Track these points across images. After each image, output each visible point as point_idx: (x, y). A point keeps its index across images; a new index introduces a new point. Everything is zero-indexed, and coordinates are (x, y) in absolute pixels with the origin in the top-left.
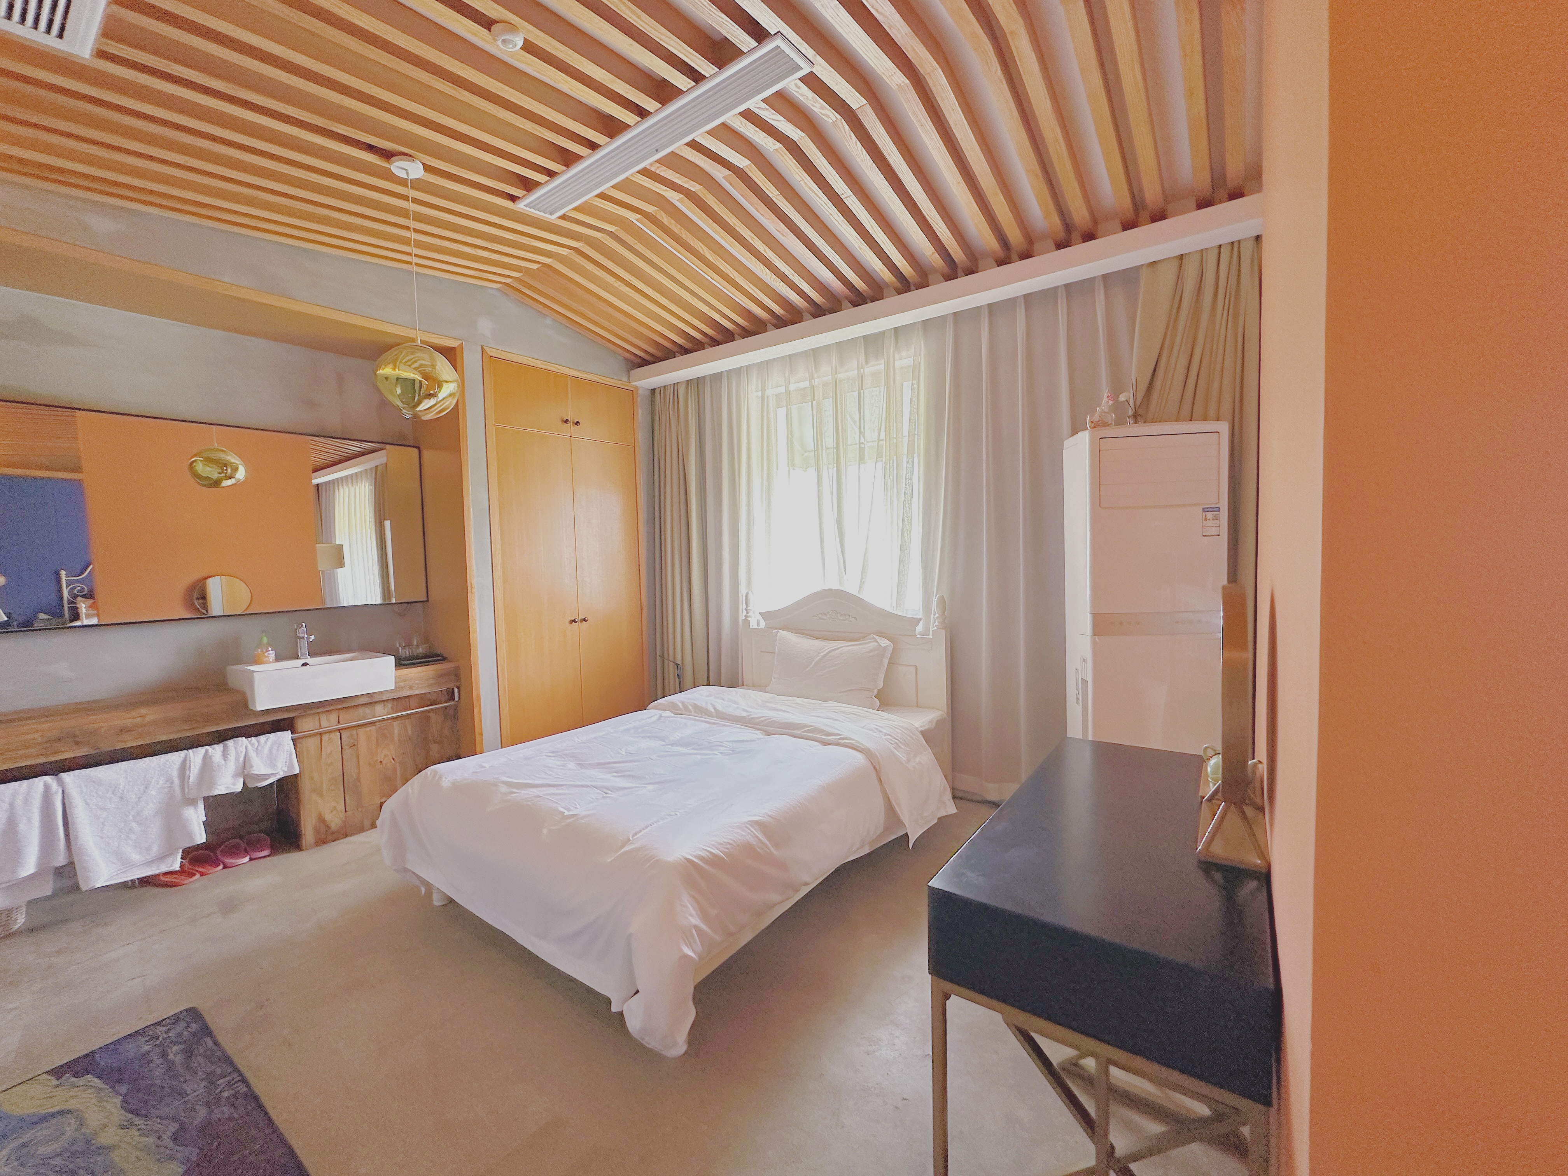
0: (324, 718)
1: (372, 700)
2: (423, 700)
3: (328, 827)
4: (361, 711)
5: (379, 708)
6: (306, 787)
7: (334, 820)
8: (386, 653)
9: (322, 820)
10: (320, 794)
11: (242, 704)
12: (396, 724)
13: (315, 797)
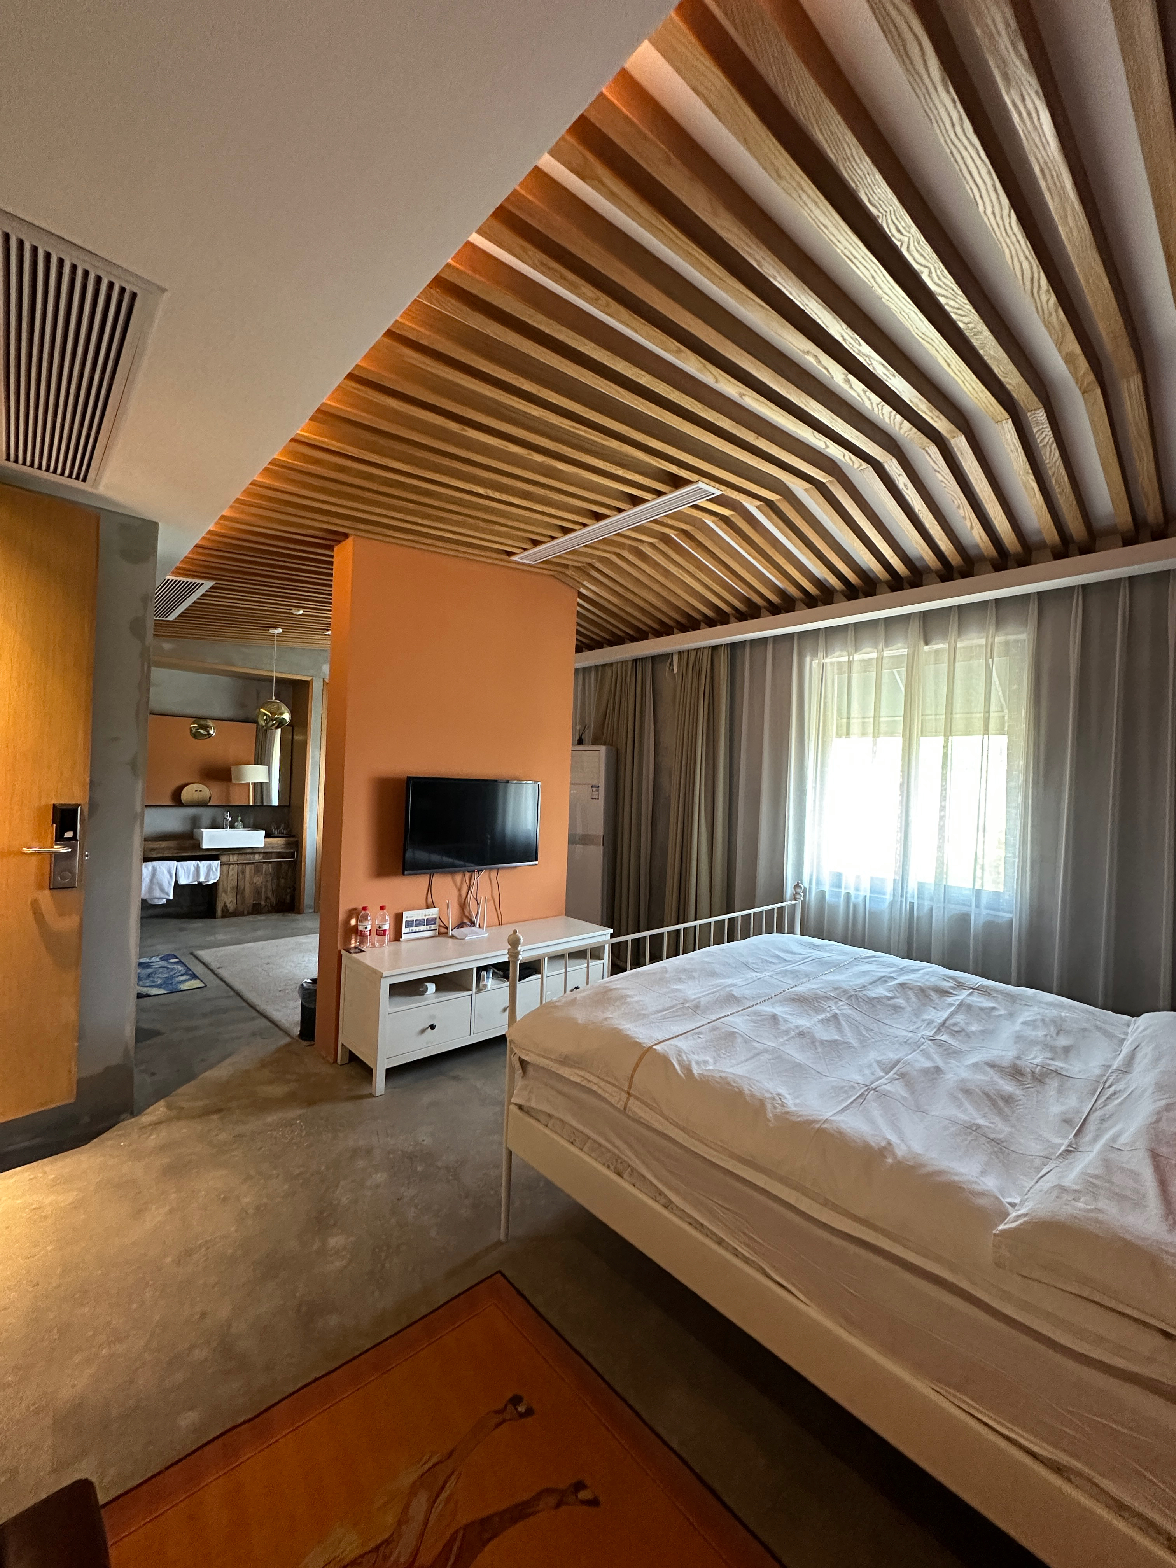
0: (231, 857)
1: (253, 851)
2: (280, 855)
3: (228, 910)
4: (248, 856)
5: (257, 856)
6: (220, 888)
7: (231, 907)
8: (262, 830)
9: (225, 906)
10: (226, 893)
11: (197, 845)
12: (264, 865)
13: (224, 895)
